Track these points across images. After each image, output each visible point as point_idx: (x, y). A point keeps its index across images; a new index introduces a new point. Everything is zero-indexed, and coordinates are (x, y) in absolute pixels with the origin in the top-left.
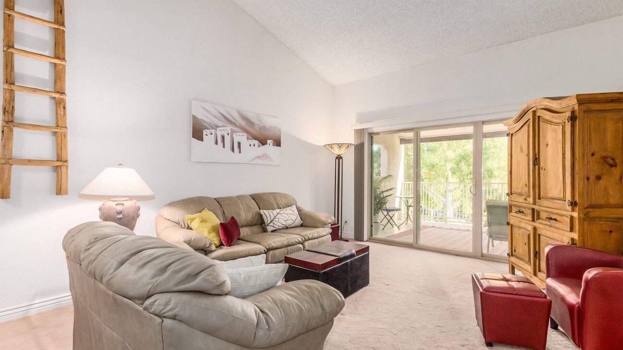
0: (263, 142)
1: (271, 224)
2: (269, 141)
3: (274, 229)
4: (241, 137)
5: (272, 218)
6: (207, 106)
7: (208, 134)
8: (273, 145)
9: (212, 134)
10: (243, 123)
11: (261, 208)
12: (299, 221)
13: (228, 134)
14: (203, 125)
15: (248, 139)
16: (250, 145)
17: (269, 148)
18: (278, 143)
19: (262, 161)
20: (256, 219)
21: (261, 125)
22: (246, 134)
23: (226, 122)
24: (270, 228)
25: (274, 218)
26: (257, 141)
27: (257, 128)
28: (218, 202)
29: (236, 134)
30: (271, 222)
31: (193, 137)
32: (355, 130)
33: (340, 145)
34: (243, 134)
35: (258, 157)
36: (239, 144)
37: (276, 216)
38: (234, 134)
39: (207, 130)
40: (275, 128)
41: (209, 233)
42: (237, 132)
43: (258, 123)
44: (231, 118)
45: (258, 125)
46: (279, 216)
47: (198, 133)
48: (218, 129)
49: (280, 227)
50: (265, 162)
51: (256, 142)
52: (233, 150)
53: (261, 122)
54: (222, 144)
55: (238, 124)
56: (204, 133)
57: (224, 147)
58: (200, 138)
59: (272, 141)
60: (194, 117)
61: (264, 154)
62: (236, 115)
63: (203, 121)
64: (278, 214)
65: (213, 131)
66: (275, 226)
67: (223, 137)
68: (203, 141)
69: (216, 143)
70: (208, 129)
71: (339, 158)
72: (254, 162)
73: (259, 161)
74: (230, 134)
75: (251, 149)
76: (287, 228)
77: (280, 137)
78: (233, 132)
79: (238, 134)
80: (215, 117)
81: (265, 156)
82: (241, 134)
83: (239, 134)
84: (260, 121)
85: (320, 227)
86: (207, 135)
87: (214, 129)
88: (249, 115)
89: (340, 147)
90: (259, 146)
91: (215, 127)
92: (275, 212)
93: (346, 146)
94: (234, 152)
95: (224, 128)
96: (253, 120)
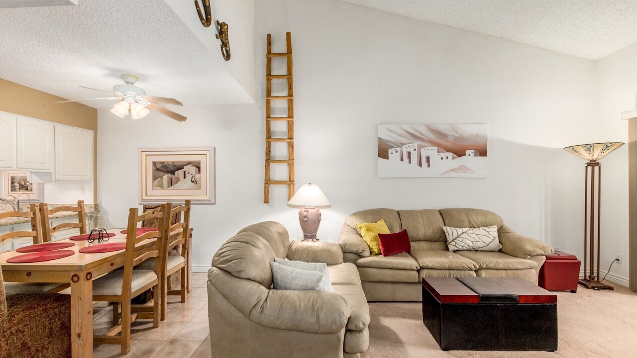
0: (460, 153)
1: (453, 243)
2: (468, 152)
3: (456, 248)
4: (431, 151)
5: (455, 236)
6: (392, 127)
7: (394, 152)
8: (475, 155)
9: (397, 152)
10: (432, 137)
11: (446, 224)
12: (495, 244)
13: (415, 150)
14: (388, 145)
15: (439, 152)
16: (442, 158)
17: (470, 159)
18: (482, 152)
19: (458, 174)
20: (438, 235)
21: (457, 135)
22: (436, 148)
23: (413, 138)
24: (451, 248)
25: (458, 237)
26: (452, 153)
27: (451, 139)
28: (399, 214)
29: (424, 148)
30: (453, 240)
31: (379, 156)
32: (630, 120)
33: (589, 146)
34: (433, 148)
35: (452, 170)
36: (428, 158)
37: (460, 235)
38: (422, 150)
39: (392, 149)
40: (477, 135)
41: (372, 241)
42: (426, 147)
43: (453, 133)
44: (418, 134)
45: (452, 135)
46: (464, 235)
47: (383, 153)
48: (404, 147)
49: (464, 248)
50: (463, 174)
51: (450, 155)
52: (420, 165)
53: (457, 133)
54: (408, 160)
55: (426, 138)
56: (390, 151)
57: (410, 163)
58: (386, 157)
59: (473, 151)
60: (380, 139)
61: (461, 166)
62: (424, 130)
63: (388, 141)
64: (463, 233)
65: (398, 149)
66: (457, 245)
67: (409, 154)
68: (388, 159)
69: (402, 160)
70: (393, 147)
71: (593, 164)
72: (447, 175)
73: (454, 175)
74: (416, 150)
75: (443, 163)
76: (477, 251)
77: (486, 146)
78: (420, 147)
79: (426, 148)
80: (401, 136)
81: (463, 168)
82: (429, 148)
83: (428, 148)
84: (455, 131)
85: (520, 258)
86: (392, 153)
87: (399, 147)
88: (442, 128)
89: (589, 149)
90: (453, 158)
91: (400, 145)
92: (460, 231)
93: (602, 147)
94: (421, 167)
95: (410, 145)
96: (445, 132)
